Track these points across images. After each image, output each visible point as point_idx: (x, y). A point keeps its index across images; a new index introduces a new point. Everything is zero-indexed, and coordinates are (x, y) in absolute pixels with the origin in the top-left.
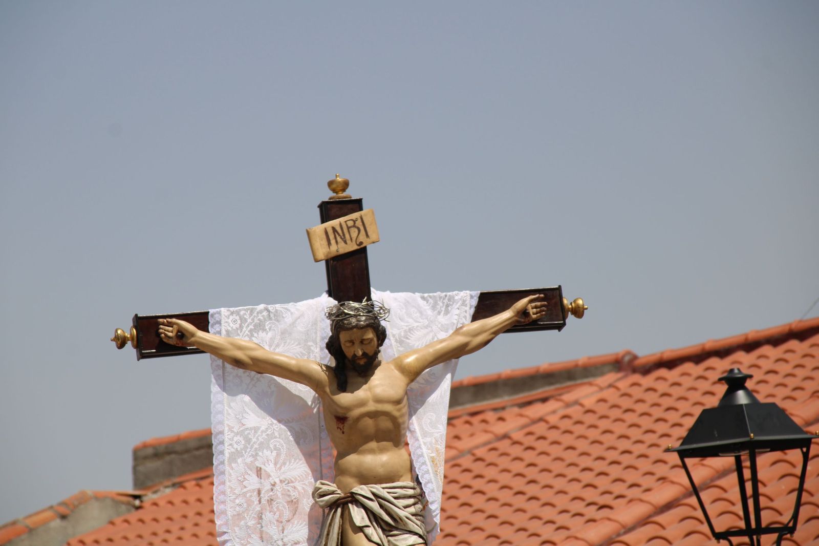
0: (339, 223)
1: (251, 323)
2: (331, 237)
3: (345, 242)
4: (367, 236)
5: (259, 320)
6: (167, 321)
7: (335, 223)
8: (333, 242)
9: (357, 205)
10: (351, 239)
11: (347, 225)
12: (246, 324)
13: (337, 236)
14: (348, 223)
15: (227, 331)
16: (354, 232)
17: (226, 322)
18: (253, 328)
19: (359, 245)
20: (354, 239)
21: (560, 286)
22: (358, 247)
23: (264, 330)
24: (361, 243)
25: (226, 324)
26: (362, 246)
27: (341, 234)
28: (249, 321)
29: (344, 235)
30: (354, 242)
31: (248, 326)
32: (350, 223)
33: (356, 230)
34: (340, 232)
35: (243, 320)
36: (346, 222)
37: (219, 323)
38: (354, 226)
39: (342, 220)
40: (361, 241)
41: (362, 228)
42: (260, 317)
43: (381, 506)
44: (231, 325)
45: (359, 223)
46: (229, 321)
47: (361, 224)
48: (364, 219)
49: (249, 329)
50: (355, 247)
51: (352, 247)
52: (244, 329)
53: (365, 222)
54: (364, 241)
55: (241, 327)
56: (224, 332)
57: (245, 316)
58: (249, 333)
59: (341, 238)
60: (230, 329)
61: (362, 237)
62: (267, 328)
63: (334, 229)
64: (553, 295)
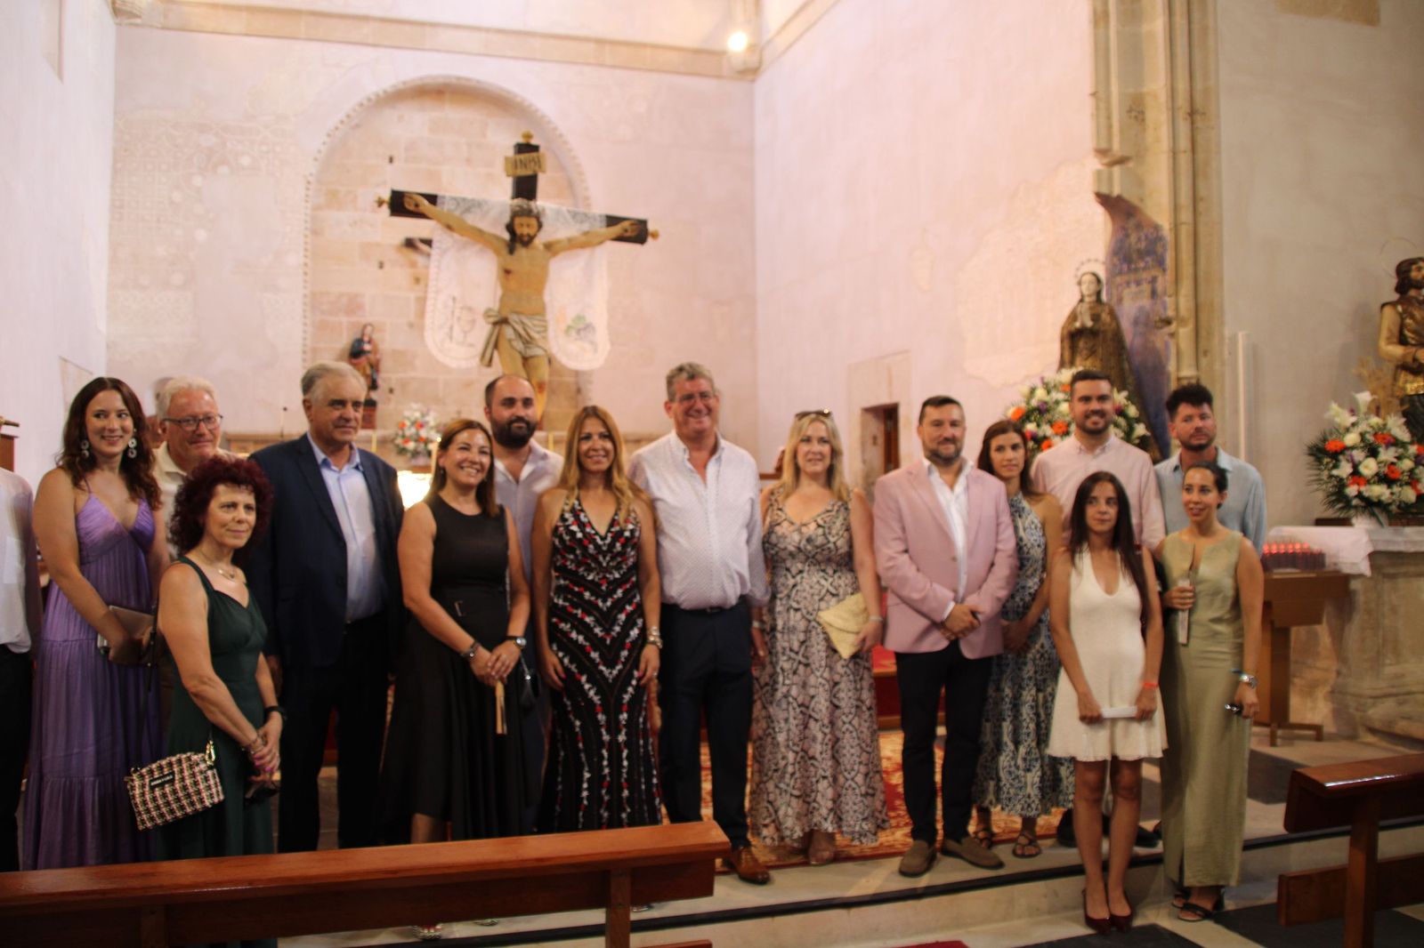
2: (519, 164)
3: (527, 169)
4: (540, 167)
5: (469, 206)
6: (411, 196)
7: (523, 156)
8: (520, 167)
9: (535, 149)
10: (530, 168)
11: (529, 160)
13: (523, 164)
16: (532, 164)
19: (533, 172)
20: (532, 168)
21: (646, 219)
22: (532, 174)
24: (535, 171)
26: (535, 173)
27: (525, 164)
28: (462, 205)
30: (531, 170)
32: (531, 159)
33: (534, 163)
34: (524, 162)
35: (458, 204)
36: (528, 157)
37: (443, 203)
38: (532, 161)
41: (537, 163)
43: (525, 330)
45: (536, 160)
48: (539, 158)
51: (529, 172)
53: (539, 160)
54: (537, 171)
59: (524, 166)
61: (537, 168)
63: (521, 161)
64: (643, 223)
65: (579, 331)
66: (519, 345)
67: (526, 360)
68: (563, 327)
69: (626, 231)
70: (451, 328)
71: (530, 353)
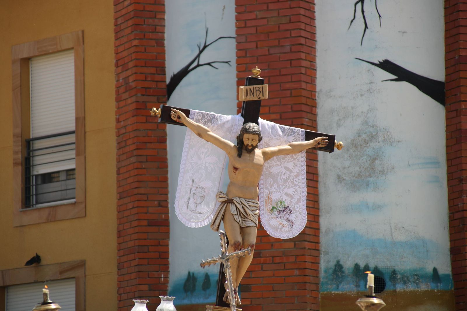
0: (253, 87)
1: (206, 118)
2: (249, 92)
3: (254, 96)
4: (263, 95)
5: (210, 118)
6: (175, 110)
7: (251, 87)
8: (249, 94)
10: (256, 95)
11: (256, 89)
12: (204, 118)
13: (251, 92)
14: (257, 88)
15: (196, 119)
16: (258, 93)
17: (197, 115)
18: (206, 120)
19: (258, 98)
20: (257, 96)
21: (335, 135)
22: (258, 99)
23: (211, 123)
24: (260, 98)
25: (196, 116)
26: (260, 99)
27: (253, 92)
28: (206, 117)
29: (254, 93)
30: (257, 97)
31: (205, 119)
32: (257, 89)
33: (259, 92)
34: (252, 91)
36: (256, 87)
37: (194, 114)
38: (259, 90)
39: (255, 86)
40: (260, 97)
41: (262, 92)
42: (211, 117)
43: (243, 208)
44: (198, 117)
45: (261, 90)
46: (198, 115)
47: (262, 90)
48: (263, 88)
49: (205, 121)
50: (257, 99)
51: (255, 99)
52: (203, 120)
53: (264, 90)
54: (261, 97)
55: (202, 119)
56: (195, 119)
57: (205, 115)
58: (204, 123)
59: (252, 94)
60: (197, 119)
61: (261, 96)
62: (212, 122)
63: (250, 90)
64: (332, 138)
65: (279, 212)
66: (238, 218)
67: (241, 228)
68: (270, 207)
69: (319, 143)
70: (189, 200)
71: (245, 224)
